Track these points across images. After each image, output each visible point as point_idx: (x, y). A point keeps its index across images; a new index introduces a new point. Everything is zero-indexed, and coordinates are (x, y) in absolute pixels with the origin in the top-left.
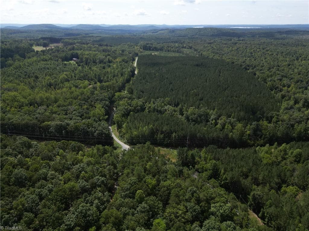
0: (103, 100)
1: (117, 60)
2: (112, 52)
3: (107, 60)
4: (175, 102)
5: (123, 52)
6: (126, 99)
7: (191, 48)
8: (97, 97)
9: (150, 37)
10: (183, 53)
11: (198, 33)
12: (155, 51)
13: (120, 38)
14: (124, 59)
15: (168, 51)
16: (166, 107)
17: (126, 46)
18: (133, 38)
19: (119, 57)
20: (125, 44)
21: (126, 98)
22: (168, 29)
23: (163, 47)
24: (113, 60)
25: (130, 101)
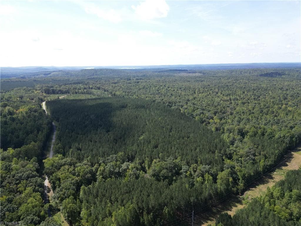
0: (31, 177)
1: (21, 110)
2: (6, 99)
3: (7, 111)
4: (128, 155)
5: (22, 99)
6: (67, 167)
7: (99, 88)
8: (19, 175)
9: (45, 79)
10: (94, 95)
11: (95, 74)
12: (60, 94)
13: (7, 82)
14: (31, 108)
15: (76, 93)
16: (124, 166)
17: (22, 91)
18: (25, 81)
19: (22, 106)
20: (20, 89)
21: (64, 165)
22: (62, 71)
23: (69, 90)
24: (15, 111)
25: (72, 167)
